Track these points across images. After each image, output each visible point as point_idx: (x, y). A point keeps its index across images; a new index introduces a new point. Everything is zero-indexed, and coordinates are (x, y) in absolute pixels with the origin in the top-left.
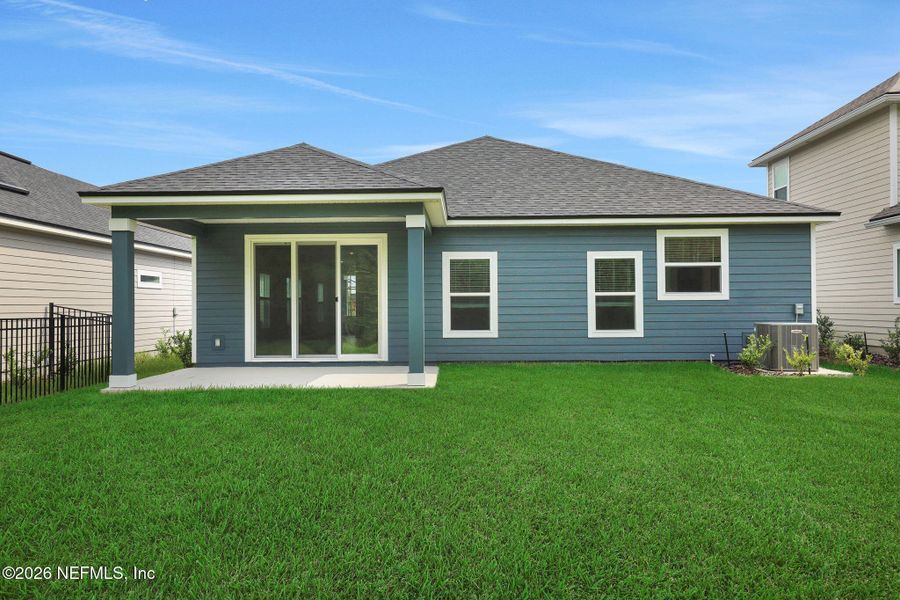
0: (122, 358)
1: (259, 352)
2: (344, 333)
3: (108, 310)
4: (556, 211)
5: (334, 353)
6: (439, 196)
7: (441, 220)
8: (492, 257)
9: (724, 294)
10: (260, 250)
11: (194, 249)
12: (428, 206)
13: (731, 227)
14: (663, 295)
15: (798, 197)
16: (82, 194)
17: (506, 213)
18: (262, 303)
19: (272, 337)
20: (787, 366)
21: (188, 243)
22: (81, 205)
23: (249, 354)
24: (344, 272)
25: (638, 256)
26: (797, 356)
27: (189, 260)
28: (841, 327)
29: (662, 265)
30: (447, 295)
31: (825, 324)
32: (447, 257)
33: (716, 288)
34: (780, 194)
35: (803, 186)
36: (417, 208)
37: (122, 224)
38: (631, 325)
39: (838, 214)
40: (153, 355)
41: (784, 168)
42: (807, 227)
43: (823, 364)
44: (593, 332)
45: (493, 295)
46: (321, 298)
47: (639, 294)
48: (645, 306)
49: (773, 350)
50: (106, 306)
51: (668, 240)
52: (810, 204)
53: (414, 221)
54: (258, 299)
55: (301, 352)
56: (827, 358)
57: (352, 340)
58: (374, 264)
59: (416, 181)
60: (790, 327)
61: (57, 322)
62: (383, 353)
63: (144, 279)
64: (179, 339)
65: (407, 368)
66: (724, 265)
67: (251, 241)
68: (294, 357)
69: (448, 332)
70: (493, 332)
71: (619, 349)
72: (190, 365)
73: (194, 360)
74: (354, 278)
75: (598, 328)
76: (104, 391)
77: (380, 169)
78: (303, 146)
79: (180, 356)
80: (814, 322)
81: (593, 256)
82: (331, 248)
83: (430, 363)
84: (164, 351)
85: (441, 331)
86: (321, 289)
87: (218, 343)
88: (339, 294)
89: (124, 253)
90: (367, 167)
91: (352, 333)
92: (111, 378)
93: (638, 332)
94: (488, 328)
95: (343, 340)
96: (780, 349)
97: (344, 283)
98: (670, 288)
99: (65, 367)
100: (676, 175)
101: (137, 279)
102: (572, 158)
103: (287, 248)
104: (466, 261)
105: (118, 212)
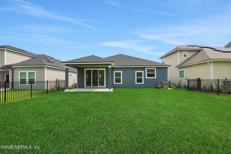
0: (67, 87)
1: (86, 86)
2: (99, 83)
3: (65, 80)
4: (131, 65)
5: (98, 86)
6: (113, 63)
7: (114, 66)
8: (121, 72)
9: (155, 77)
10: (87, 71)
11: (77, 71)
12: (112, 64)
13: (156, 68)
14: (146, 78)
15: (165, 63)
16: (61, 63)
17: (123, 65)
18: (87, 79)
19: (88, 84)
20: (164, 88)
21: (76, 70)
22: (61, 64)
23: (85, 86)
24: (99, 74)
25: (143, 72)
26: (166, 86)
27: (76, 72)
28: (172, 82)
29: (146, 73)
30: (114, 77)
31: (169, 82)
32: (115, 72)
33: (154, 76)
34: (163, 63)
35: (167, 62)
36: (110, 64)
37: (67, 67)
38: (142, 82)
39: (171, 66)
40: (71, 86)
41: (164, 59)
42: (167, 68)
43: (169, 88)
44: (136, 83)
45: (121, 77)
46: (96, 78)
47: (143, 77)
48: (144, 79)
49: (162, 86)
50: (64, 79)
51: (147, 69)
52: (167, 64)
53: (110, 67)
54: (86, 78)
55: (93, 86)
56: (170, 87)
57: (100, 84)
58: (104, 73)
59: (110, 61)
60: (165, 82)
61: (57, 81)
62: (105, 86)
63: (70, 75)
64: (75, 84)
65: (109, 88)
66: (155, 73)
67: (85, 69)
68: (92, 87)
69: (115, 83)
70: (121, 83)
71: (140, 86)
72: (76, 88)
73: (77, 87)
74: (101, 75)
75: (137, 82)
76: (64, 91)
77: (105, 59)
78: (93, 56)
79: (75, 86)
80: (168, 81)
81: (136, 72)
82: (97, 70)
83: (112, 88)
84: (73, 86)
85: (114, 83)
86: (96, 77)
87: (80, 85)
88: (98, 77)
89: (67, 71)
90: (103, 58)
91: (100, 83)
92: (65, 90)
93: (143, 83)
94: (121, 82)
95: (99, 84)
96: (163, 85)
97: (99, 76)
98: (147, 77)
99: (59, 88)
100: (148, 60)
101: (69, 75)
102: (133, 57)
103: (91, 70)
104: (117, 73)
105: (66, 65)
